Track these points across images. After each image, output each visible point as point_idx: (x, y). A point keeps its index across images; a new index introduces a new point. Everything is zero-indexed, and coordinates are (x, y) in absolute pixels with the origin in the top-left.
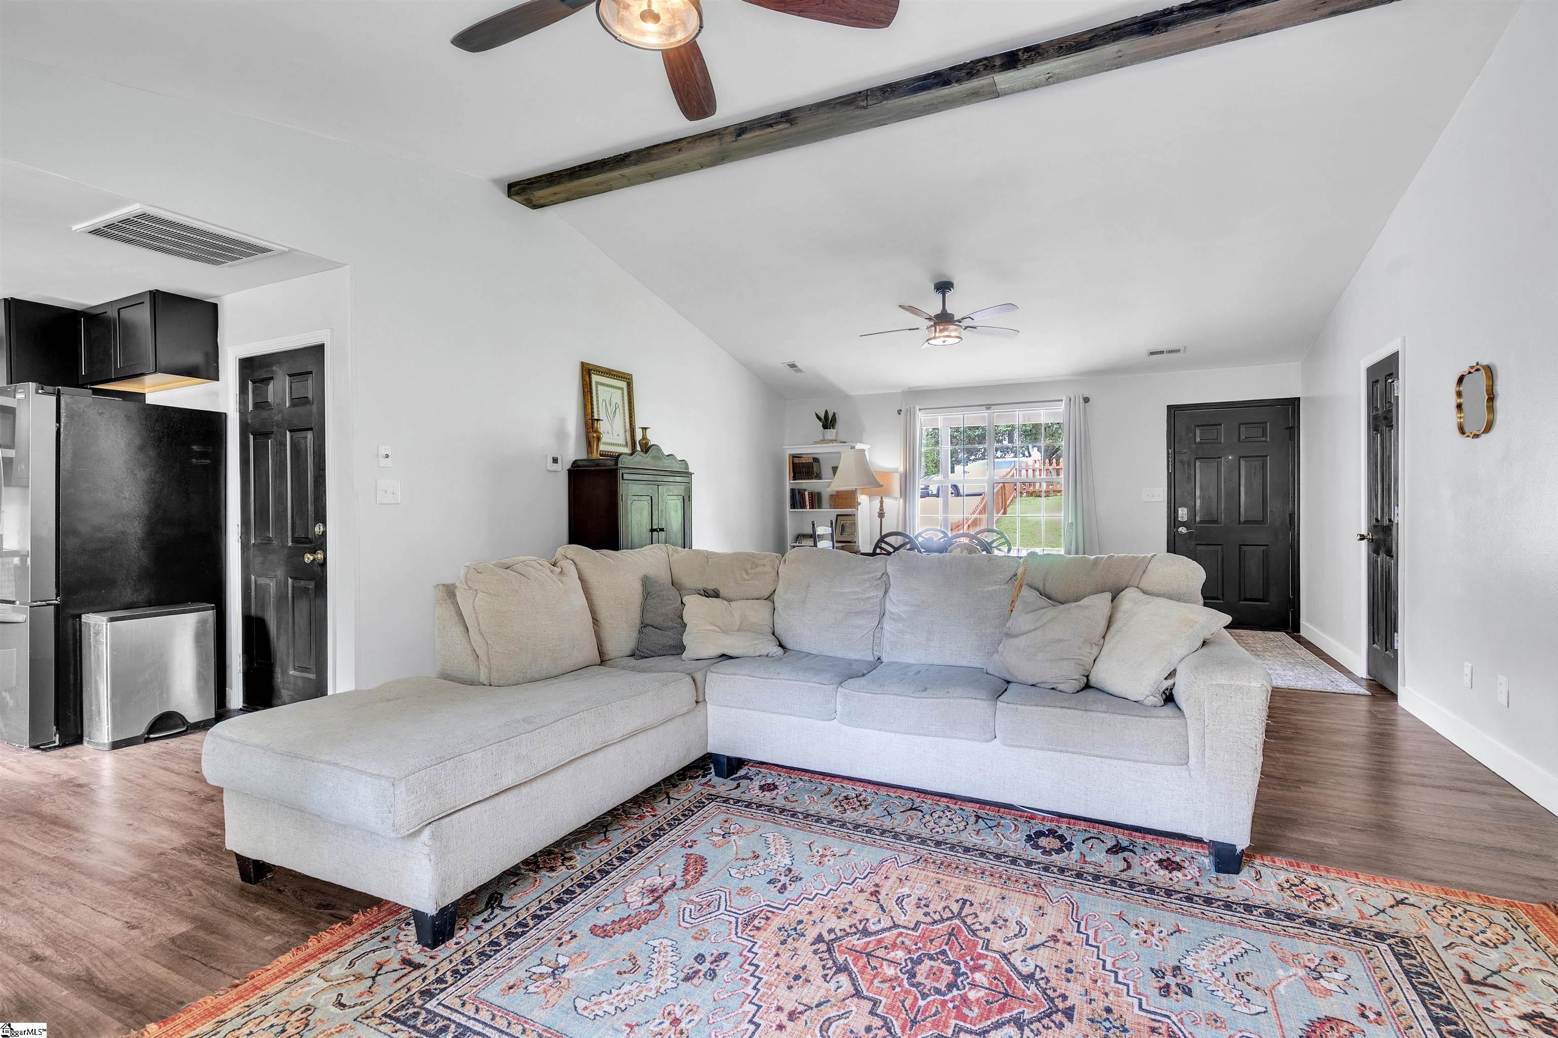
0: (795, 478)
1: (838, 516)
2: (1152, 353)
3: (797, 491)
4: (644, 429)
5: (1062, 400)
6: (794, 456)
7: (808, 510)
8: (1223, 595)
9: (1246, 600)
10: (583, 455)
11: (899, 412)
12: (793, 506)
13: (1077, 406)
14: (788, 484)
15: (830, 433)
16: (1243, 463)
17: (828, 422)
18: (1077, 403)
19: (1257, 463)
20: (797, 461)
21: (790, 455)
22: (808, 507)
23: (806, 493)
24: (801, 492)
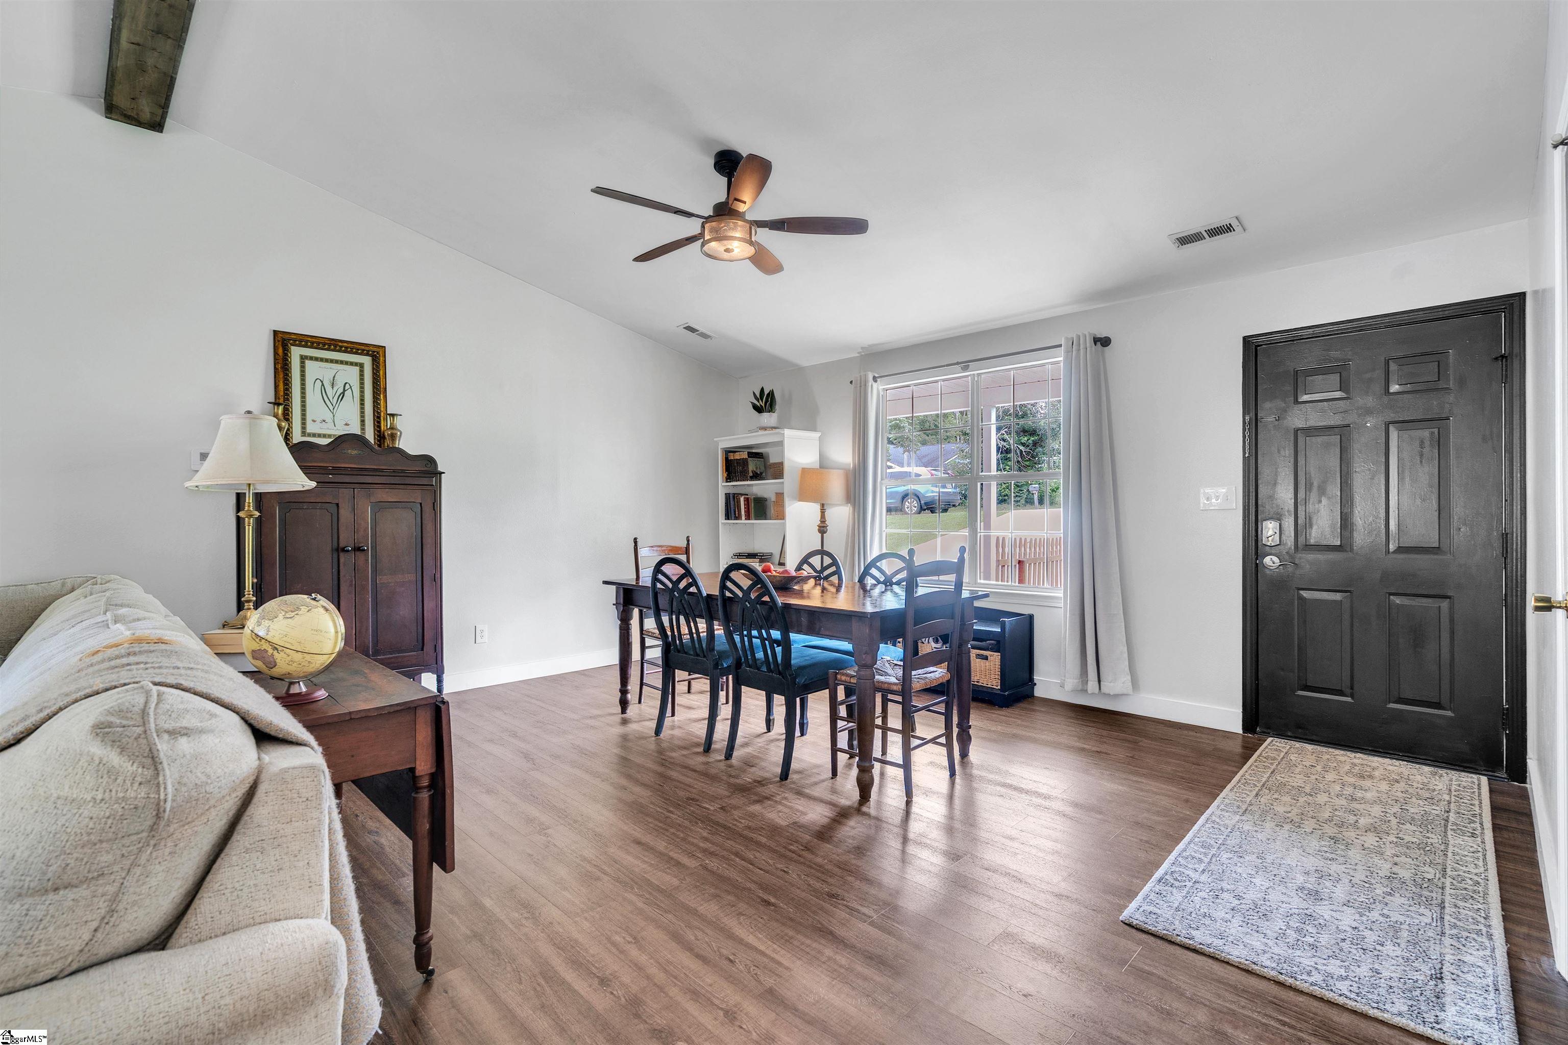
0: (729, 478)
2: (1184, 241)
3: (731, 496)
5: (1060, 346)
6: (728, 452)
7: (743, 521)
8: (1352, 688)
9: (1400, 701)
11: (851, 382)
12: (728, 517)
13: (1082, 351)
14: (723, 487)
15: (767, 419)
16: (1394, 434)
17: (763, 403)
18: (1082, 346)
19: (1426, 434)
20: (731, 456)
21: (723, 449)
22: (743, 518)
23: (742, 499)
24: (736, 498)
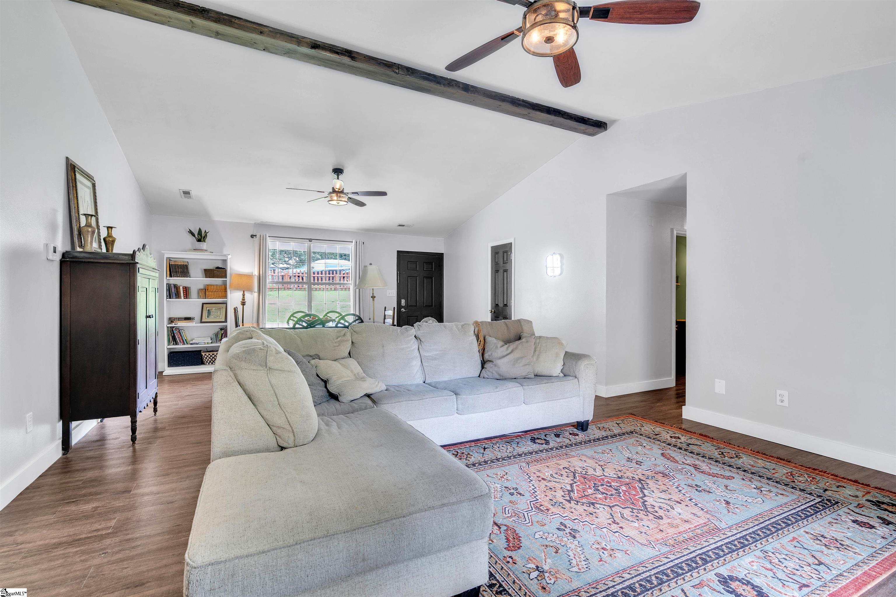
0: (170, 276)
1: (203, 304)
2: (400, 225)
3: (172, 286)
4: (109, 228)
5: (353, 242)
6: (170, 260)
7: (182, 299)
10: (68, 248)
11: (252, 236)
12: (170, 296)
13: (360, 246)
14: (166, 280)
15: (203, 245)
16: (425, 280)
17: (201, 237)
18: (360, 244)
20: (172, 263)
21: (167, 258)
22: (182, 297)
23: (181, 288)
24: (176, 287)
